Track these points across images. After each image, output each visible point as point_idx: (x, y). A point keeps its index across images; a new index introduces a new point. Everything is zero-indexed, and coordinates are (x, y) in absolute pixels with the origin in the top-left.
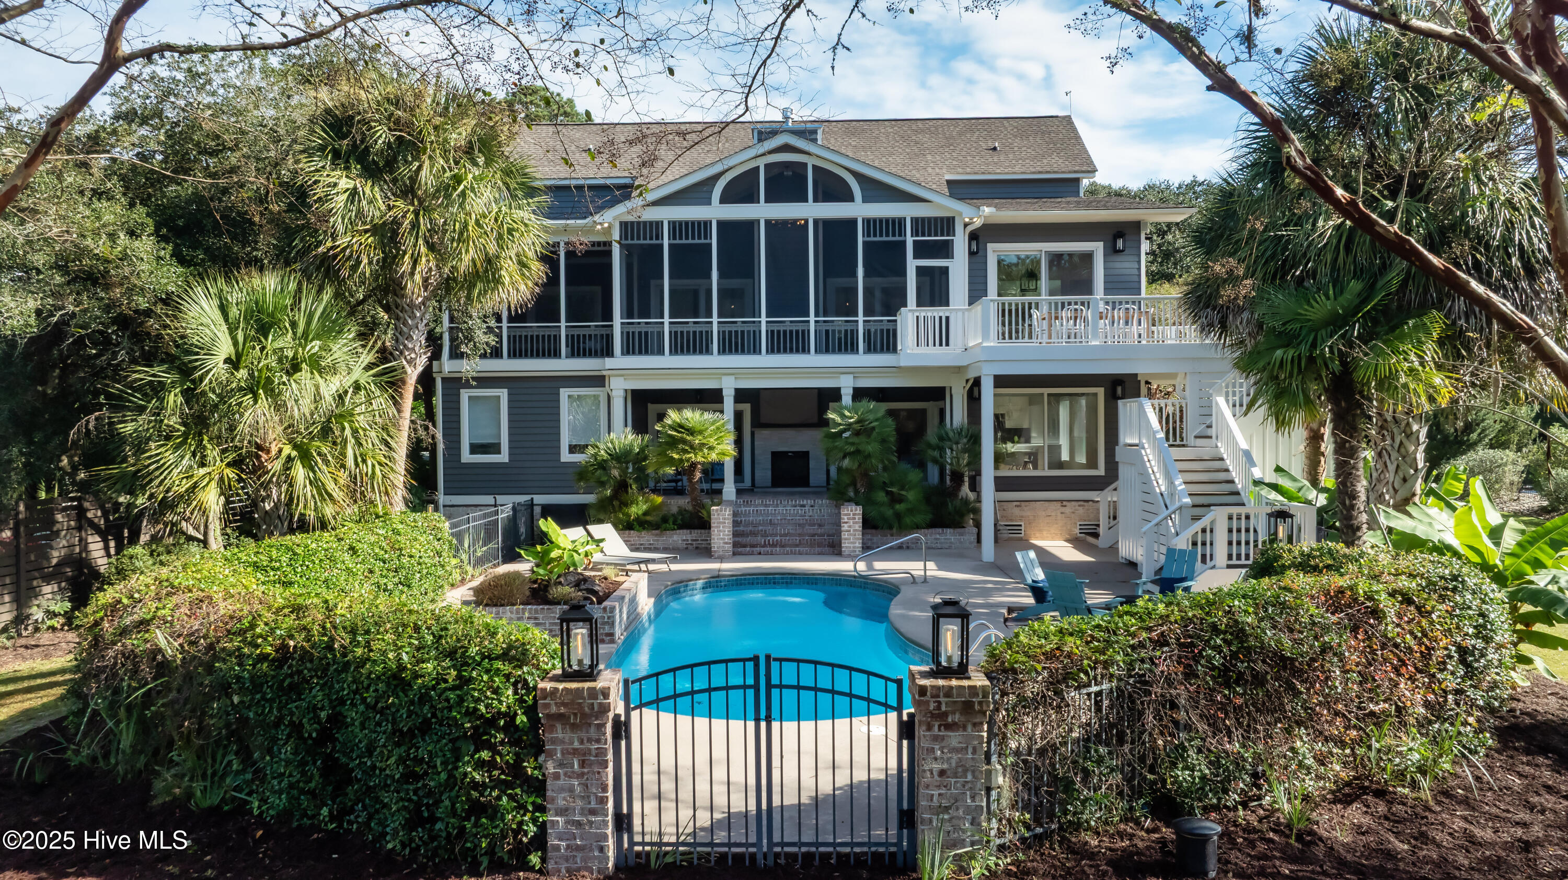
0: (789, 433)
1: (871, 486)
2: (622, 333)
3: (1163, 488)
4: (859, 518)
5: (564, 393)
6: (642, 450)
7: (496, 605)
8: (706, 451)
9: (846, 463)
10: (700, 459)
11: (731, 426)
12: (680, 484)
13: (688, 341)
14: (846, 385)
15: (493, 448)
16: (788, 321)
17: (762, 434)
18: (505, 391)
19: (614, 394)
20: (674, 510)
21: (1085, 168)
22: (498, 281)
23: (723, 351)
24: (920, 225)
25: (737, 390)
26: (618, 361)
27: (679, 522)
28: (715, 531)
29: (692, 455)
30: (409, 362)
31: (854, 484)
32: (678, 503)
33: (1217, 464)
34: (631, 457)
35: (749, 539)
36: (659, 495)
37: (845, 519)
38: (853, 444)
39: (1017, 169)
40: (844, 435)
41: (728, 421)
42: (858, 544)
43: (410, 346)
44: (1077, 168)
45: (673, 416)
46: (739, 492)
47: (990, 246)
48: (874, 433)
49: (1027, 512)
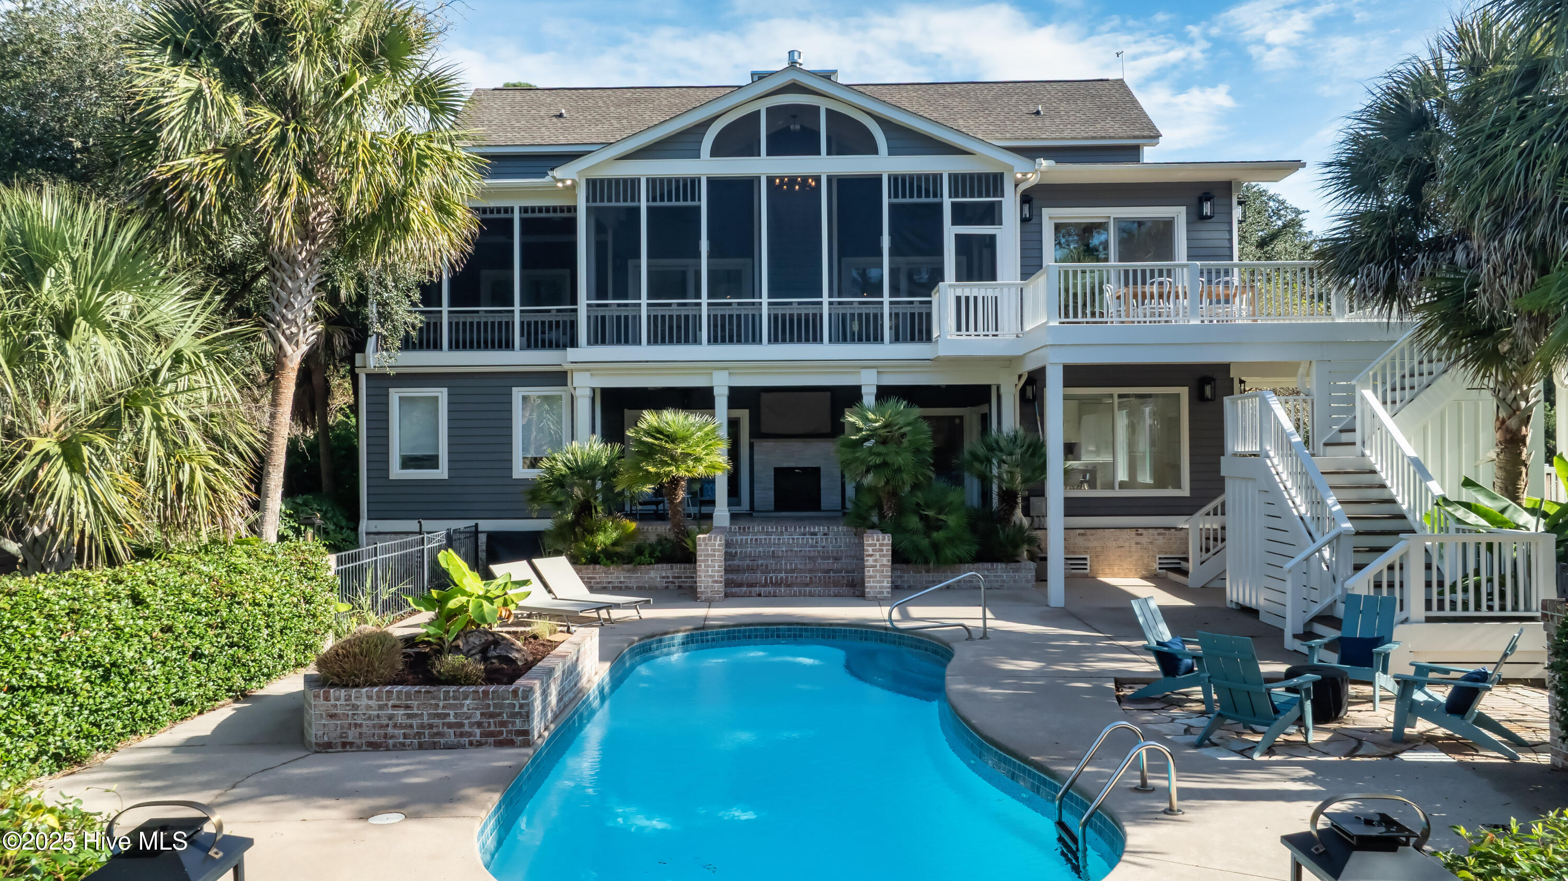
0: (796, 446)
1: (901, 510)
2: (589, 317)
3: (1303, 510)
4: (887, 550)
5: (518, 393)
6: (611, 462)
7: (346, 686)
8: (690, 463)
9: (869, 480)
10: (682, 473)
11: (723, 432)
12: (661, 507)
13: (671, 328)
14: (869, 383)
15: (431, 461)
16: (795, 304)
17: (764, 446)
18: (445, 390)
19: (578, 393)
20: (653, 539)
21: (1146, 133)
22: (406, 228)
23: (714, 339)
24: (960, 183)
25: (732, 390)
26: (584, 352)
27: (658, 554)
28: (701, 566)
29: (673, 468)
30: (289, 339)
31: (879, 506)
32: (657, 531)
33: (1366, 479)
34: (598, 471)
35: (746, 577)
36: (631, 520)
37: (870, 550)
38: (879, 454)
39: (1065, 134)
40: (867, 444)
41: (720, 425)
42: (887, 584)
43: (290, 316)
44: (1137, 133)
45: (650, 418)
46: (734, 517)
47: (1046, 212)
48: (905, 441)
49: (1094, 542)
